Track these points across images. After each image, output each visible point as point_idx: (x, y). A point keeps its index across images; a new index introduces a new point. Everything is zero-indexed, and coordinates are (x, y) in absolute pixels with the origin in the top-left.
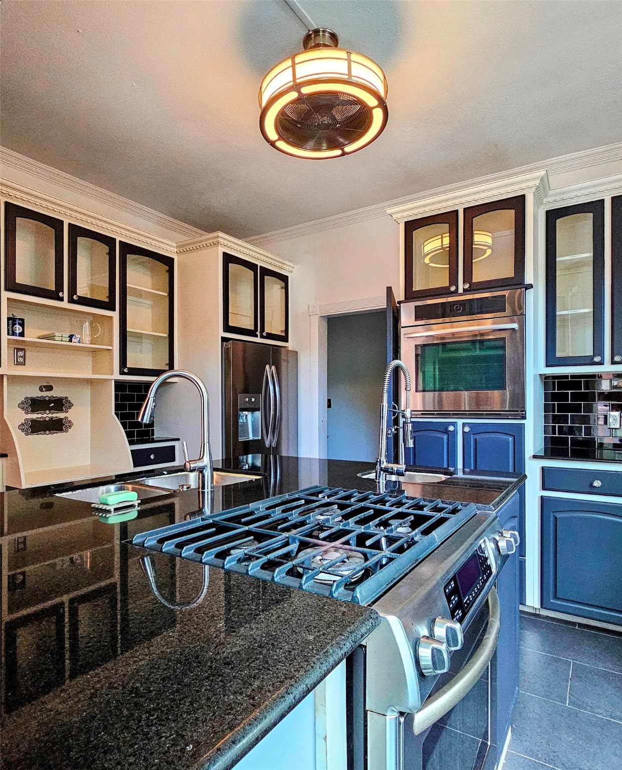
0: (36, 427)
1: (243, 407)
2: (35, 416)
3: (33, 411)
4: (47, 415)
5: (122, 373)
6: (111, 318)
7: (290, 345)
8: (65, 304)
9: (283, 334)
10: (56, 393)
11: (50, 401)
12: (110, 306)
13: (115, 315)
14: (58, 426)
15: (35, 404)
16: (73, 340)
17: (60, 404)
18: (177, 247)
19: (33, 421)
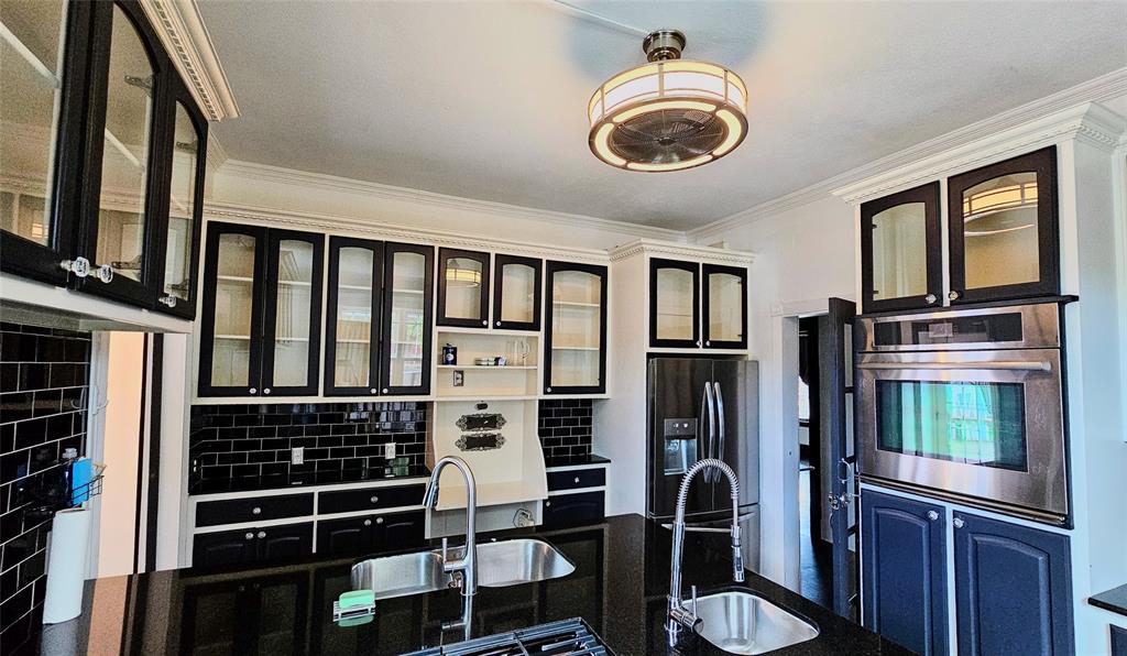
0: (471, 444)
1: (670, 434)
2: (470, 433)
3: (469, 429)
4: (481, 432)
5: (546, 393)
6: (537, 338)
7: (750, 352)
8: (490, 330)
9: (740, 340)
10: (489, 411)
11: (484, 419)
12: (535, 326)
13: (541, 335)
14: (491, 442)
15: (471, 422)
16: (500, 362)
17: (494, 421)
18: (609, 255)
19: (468, 438)
